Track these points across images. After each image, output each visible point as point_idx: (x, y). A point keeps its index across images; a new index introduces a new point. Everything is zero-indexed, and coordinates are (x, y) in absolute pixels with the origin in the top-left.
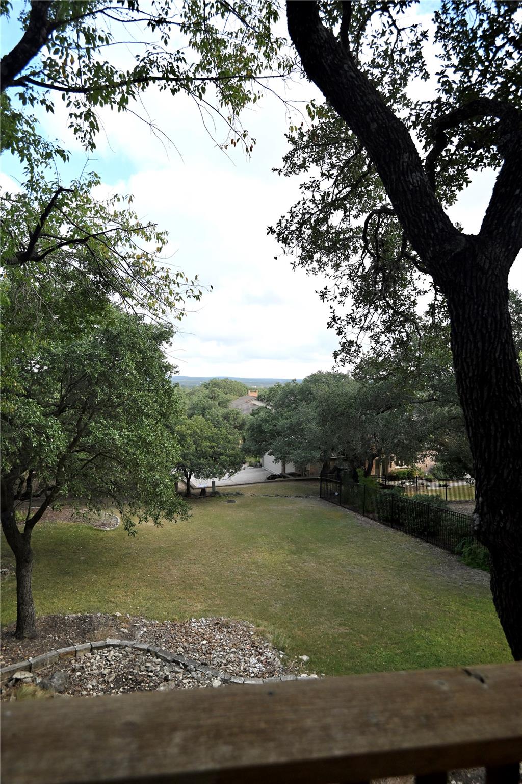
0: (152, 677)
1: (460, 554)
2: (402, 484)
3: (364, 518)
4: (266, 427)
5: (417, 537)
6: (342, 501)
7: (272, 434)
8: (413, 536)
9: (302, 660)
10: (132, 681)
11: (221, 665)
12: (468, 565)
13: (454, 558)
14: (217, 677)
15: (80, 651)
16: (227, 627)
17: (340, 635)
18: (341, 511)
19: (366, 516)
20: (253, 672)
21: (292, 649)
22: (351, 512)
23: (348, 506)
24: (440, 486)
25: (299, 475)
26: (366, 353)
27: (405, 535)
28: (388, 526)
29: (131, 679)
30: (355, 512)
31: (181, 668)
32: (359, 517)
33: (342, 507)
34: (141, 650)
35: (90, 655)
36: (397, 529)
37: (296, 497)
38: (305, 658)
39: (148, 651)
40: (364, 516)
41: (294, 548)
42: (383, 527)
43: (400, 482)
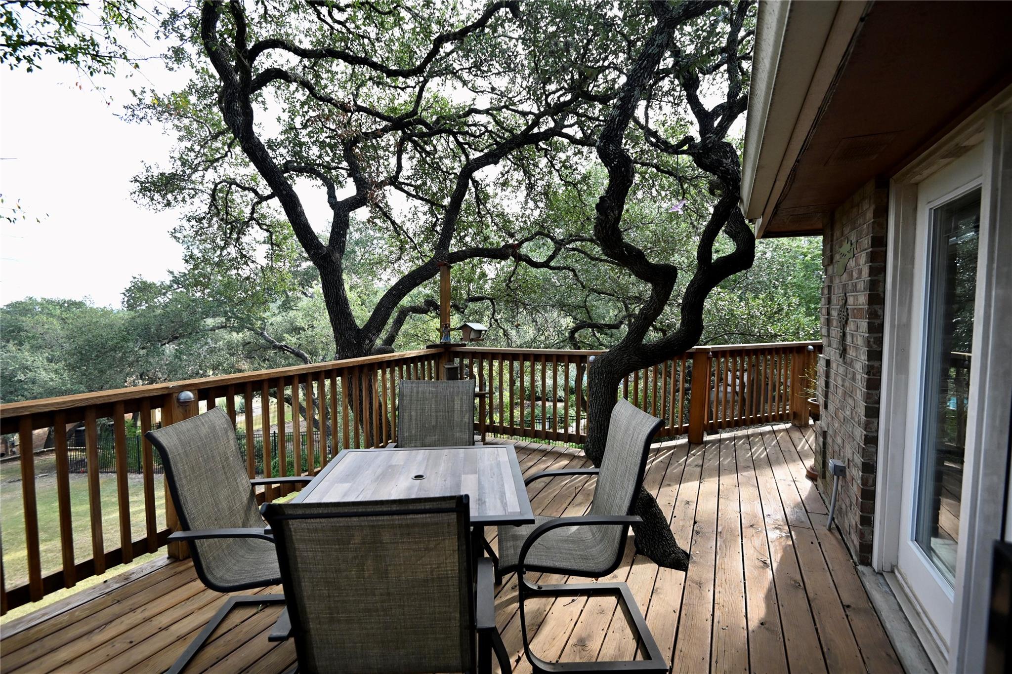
23: (111, 470)
32: (134, 476)
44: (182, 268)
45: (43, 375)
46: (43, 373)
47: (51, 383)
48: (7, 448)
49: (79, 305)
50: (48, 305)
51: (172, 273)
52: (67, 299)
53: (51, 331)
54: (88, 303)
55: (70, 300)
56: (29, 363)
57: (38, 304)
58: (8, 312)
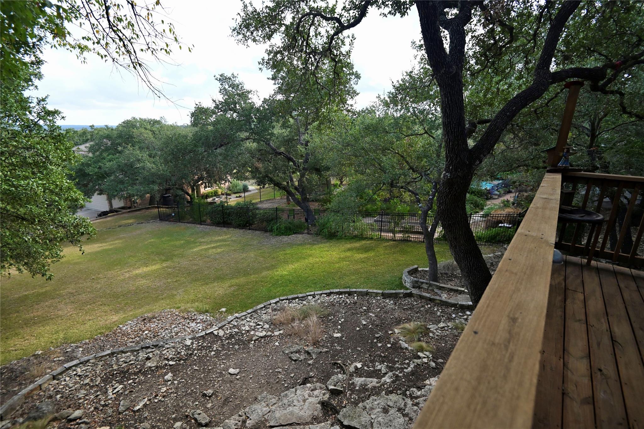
0: (134, 363)
1: (271, 231)
2: (213, 200)
3: (202, 226)
4: (90, 170)
5: (242, 229)
6: (179, 219)
7: (98, 176)
8: (240, 228)
9: (222, 311)
10: (119, 374)
11: (173, 337)
12: (277, 235)
13: (268, 234)
14: (185, 340)
15: (44, 383)
16: (154, 317)
17: (234, 291)
18: (182, 226)
19: (203, 225)
20: (199, 329)
21: (212, 309)
22: (190, 224)
23: (186, 221)
24: (237, 197)
25: (130, 208)
26: (199, 104)
27: (235, 229)
28: (221, 227)
29: (116, 373)
30: (194, 223)
31: (153, 348)
32: (198, 226)
33: (181, 222)
34: (106, 356)
35: (56, 382)
36: (228, 227)
37: (138, 224)
38: (224, 309)
39: (113, 354)
40: (201, 225)
41: (163, 258)
42: (218, 228)
43: (212, 199)
44: (220, 98)
45: (149, 165)
46: (148, 163)
47: (153, 170)
48: (132, 204)
49: (158, 122)
50: (142, 121)
51: (214, 101)
52: (152, 118)
53: (148, 139)
54: (163, 122)
55: (154, 119)
56: (140, 157)
57: (138, 121)
58: (124, 127)
